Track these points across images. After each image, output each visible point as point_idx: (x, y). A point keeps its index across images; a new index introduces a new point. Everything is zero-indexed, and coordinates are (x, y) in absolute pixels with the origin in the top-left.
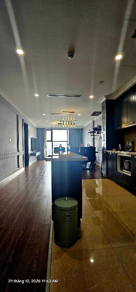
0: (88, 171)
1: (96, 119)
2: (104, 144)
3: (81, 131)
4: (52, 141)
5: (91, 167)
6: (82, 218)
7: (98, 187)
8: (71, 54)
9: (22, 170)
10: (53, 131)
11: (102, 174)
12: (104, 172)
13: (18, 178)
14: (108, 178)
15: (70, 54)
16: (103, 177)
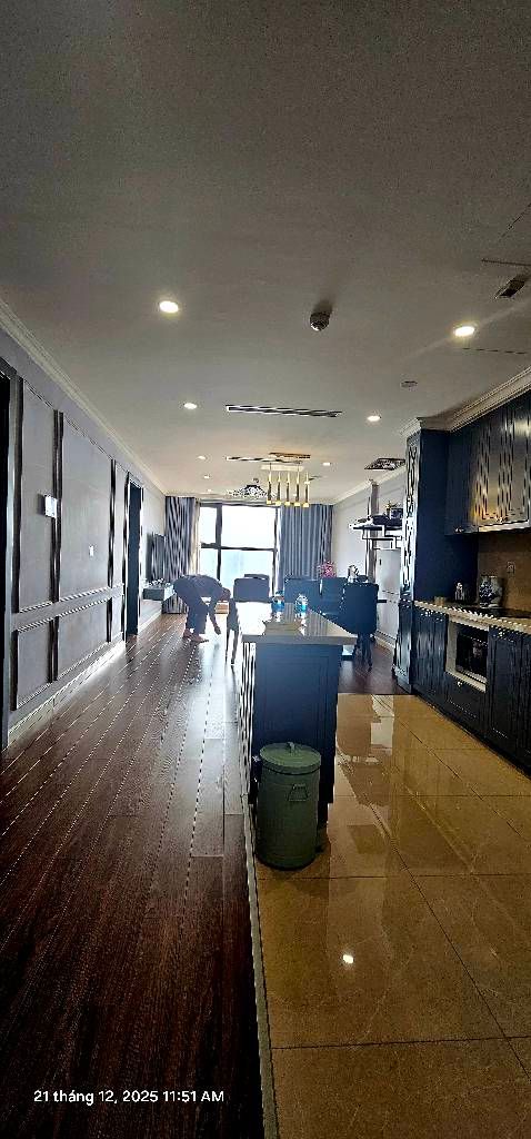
0: (347, 666)
1: (385, 480)
2: (408, 573)
3: (325, 514)
4: (217, 546)
5: (359, 652)
6: (332, 801)
7: (378, 720)
8: (321, 318)
9: (119, 649)
10: (225, 509)
11: (395, 677)
12: (402, 673)
13: (105, 678)
14: (414, 692)
15: (318, 319)
16: (397, 690)
